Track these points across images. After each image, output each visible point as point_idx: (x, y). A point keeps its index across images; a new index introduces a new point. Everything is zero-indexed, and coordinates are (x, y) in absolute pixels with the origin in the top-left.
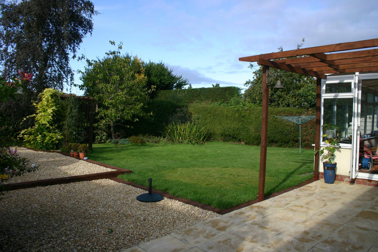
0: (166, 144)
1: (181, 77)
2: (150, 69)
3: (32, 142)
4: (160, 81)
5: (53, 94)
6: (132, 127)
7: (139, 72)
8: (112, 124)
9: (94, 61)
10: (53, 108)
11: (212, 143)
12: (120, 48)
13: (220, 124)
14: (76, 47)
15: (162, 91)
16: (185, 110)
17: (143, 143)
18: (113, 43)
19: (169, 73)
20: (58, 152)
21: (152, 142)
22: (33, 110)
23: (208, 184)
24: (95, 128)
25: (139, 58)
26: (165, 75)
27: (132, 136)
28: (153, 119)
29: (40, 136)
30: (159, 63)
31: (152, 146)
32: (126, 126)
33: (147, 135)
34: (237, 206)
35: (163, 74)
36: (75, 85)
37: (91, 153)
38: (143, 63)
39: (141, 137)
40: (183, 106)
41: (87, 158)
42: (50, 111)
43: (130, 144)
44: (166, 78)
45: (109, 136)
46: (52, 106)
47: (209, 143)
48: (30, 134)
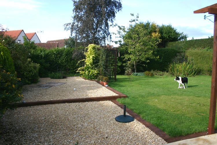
0: (167, 76)
1: (183, 33)
2: (162, 29)
3: (84, 75)
4: (169, 36)
5: (93, 47)
6: (146, 66)
7: (155, 32)
8: (134, 64)
9: (123, 27)
10: (93, 55)
11: (201, 76)
12: (138, 17)
13: (207, 63)
14: (113, 19)
15: (170, 42)
16: (183, 54)
17: (152, 76)
18: (133, 15)
19: (175, 31)
20: (96, 81)
21: (159, 75)
22: (84, 57)
23: (174, 111)
24: (124, 66)
25: (155, 23)
26: (172, 32)
27: (146, 71)
28: (161, 61)
29: (87, 71)
30: (168, 25)
31: (158, 78)
32: (143, 65)
33: (156, 70)
34: (186, 135)
35: (170, 32)
36: (113, 42)
37: (115, 82)
38: (158, 26)
39: (152, 71)
40: (182, 52)
41: (107, 85)
42: (91, 57)
43: (144, 76)
44: (172, 34)
45: (133, 71)
46: (93, 54)
47: (198, 76)
48: (83, 70)
